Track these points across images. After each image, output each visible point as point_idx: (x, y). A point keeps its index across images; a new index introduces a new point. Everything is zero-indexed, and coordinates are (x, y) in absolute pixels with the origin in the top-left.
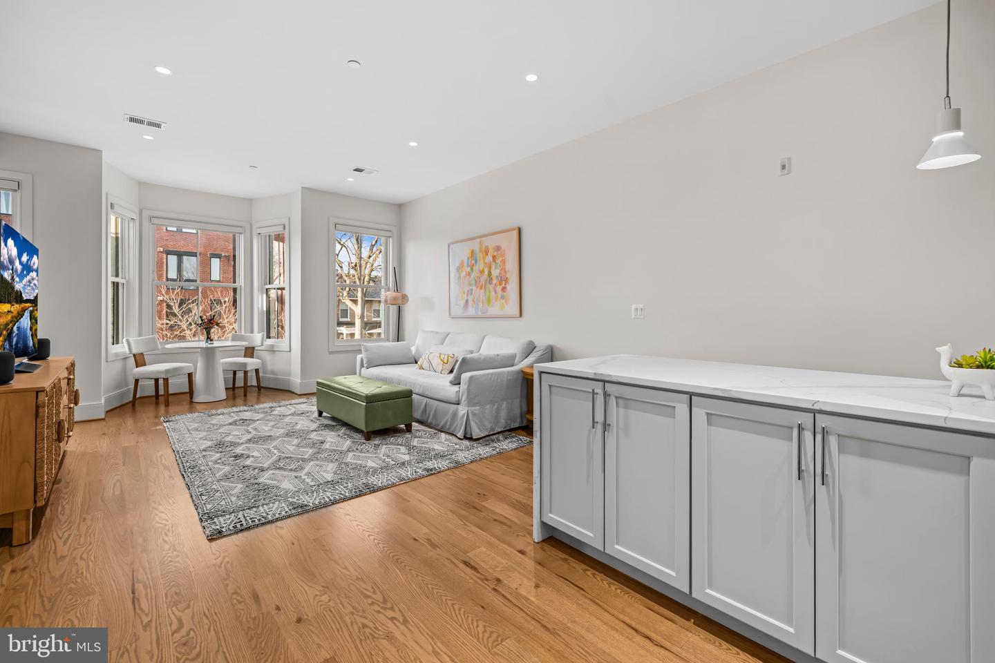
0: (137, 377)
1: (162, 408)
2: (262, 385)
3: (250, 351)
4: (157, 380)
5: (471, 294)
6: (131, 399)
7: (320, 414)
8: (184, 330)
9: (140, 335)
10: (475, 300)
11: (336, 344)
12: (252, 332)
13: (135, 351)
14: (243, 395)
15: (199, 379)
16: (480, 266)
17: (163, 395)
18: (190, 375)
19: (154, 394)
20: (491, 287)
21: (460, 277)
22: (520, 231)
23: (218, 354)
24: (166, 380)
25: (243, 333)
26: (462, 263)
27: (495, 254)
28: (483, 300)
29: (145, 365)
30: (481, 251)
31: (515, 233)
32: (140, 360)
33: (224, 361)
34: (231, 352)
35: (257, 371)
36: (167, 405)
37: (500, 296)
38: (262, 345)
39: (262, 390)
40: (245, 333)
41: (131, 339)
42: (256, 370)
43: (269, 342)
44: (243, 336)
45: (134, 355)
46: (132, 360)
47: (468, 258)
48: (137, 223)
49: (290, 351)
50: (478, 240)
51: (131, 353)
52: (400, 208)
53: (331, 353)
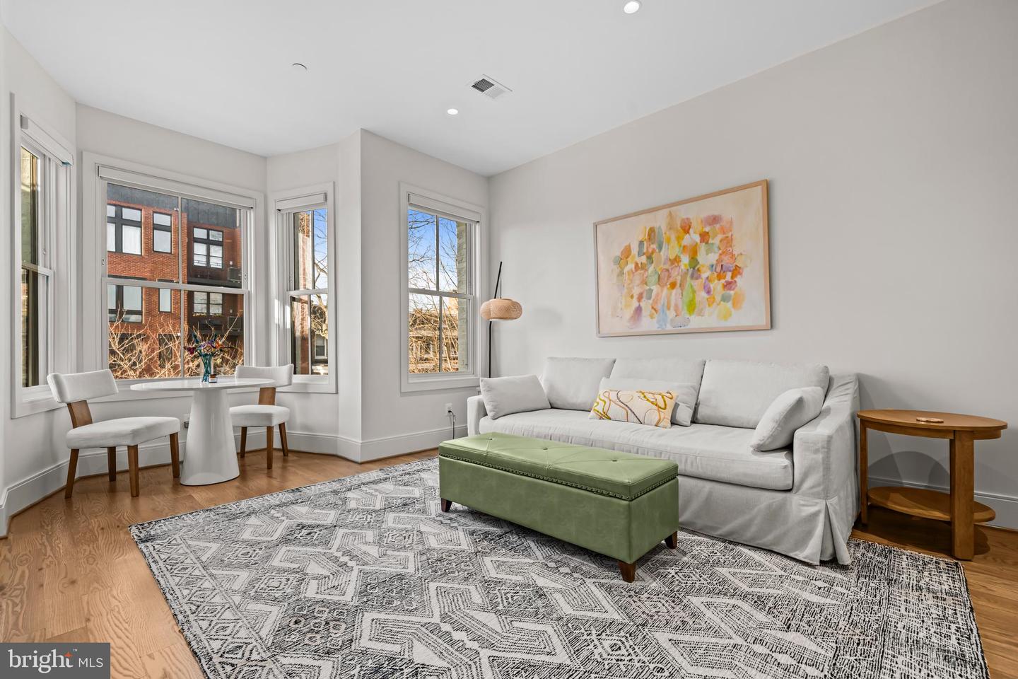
0: (75, 446)
1: (125, 501)
2: (290, 447)
3: (267, 394)
4: (112, 451)
5: (649, 298)
6: (64, 483)
7: (447, 506)
8: (125, 371)
9: (79, 368)
10: (659, 307)
11: (410, 381)
12: (268, 364)
13: (70, 397)
14: (266, 466)
15: (192, 442)
16: (671, 250)
17: (126, 472)
18: (173, 437)
19: (107, 471)
20: (697, 284)
21: (621, 273)
22: (768, 187)
23: (225, 398)
24: (133, 450)
25: (254, 365)
26: (627, 252)
27: (707, 229)
28: (676, 306)
29: (89, 422)
30: (671, 227)
31: (758, 192)
32: (80, 413)
33: (236, 411)
34: (241, 395)
35: (282, 426)
36: (135, 495)
37: (718, 298)
38: (290, 384)
39: (291, 457)
40: (257, 365)
41: (63, 376)
42: (280, 425)
43: (298, 379)
44: (254, 369)
45: (69, 405)
46: (65, 415)
47: (641, 243)
48: (74, 168)
49: (337, 393)
50: (666, 212)
51: (62, 402)
52: (491, 181)
53: (403, 394)
